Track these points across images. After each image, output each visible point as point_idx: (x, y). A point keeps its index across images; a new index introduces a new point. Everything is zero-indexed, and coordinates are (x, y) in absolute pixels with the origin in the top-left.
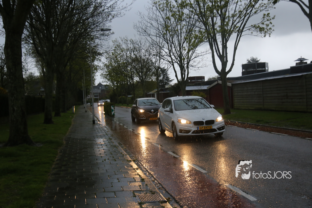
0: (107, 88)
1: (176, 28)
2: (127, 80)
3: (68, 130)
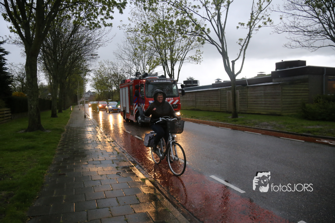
0: (94, 94)
1: (142, 56)
2: (108, 89)
3: (68, 122)
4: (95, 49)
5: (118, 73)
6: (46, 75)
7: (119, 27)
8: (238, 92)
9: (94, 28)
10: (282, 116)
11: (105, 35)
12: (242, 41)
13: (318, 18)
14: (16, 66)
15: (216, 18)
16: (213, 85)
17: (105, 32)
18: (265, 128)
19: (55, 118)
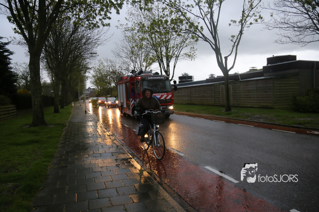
0: (94, 90)
1: (138, 54)
2: (107, 85)
3: (69, 117)
4: (94, 48)
5: (116, 70)
6: (49, 73)
7: (116, 27)
8: (230, 86)
9: (93, 28)
10: (274, 109)
11: (104, 35)
12: (234, 38)
13: (308, 14)
14: (20, 66)
15: (209, 16)
16: (207, 80)
17: (104, 31)
18: (258, 120)
19: (57, 114)
